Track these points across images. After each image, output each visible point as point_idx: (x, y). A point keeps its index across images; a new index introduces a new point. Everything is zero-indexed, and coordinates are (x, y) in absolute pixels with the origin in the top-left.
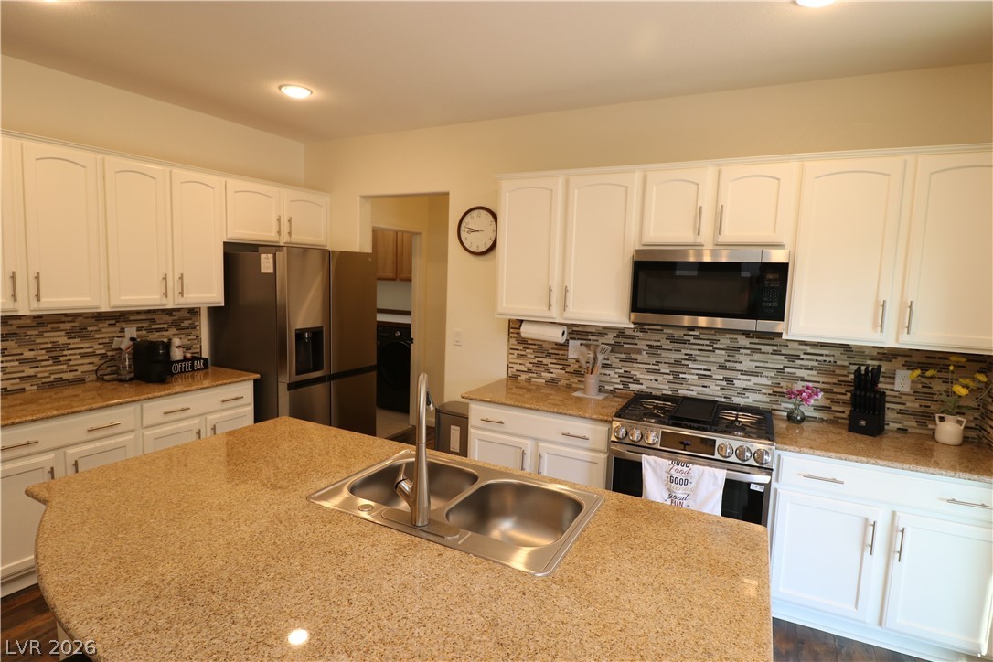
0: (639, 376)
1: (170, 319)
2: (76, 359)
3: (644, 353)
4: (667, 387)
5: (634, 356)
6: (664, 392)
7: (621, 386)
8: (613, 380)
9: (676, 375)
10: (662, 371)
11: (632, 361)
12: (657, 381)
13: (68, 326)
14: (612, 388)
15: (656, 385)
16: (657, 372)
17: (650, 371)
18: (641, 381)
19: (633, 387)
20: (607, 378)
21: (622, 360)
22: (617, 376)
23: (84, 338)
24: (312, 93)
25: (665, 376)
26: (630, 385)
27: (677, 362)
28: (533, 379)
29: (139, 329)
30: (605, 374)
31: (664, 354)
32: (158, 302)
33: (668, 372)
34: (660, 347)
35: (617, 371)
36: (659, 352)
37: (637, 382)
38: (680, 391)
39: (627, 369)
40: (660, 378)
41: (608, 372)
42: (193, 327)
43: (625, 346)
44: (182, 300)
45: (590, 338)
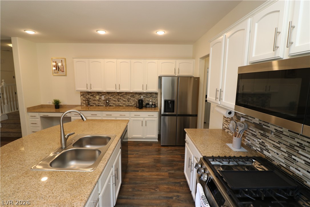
0: (269, 147)
1: (151, 95)
2: (132, 102)
3: (273, 133)
4: (283, 161)
5: (267, 134)
6: (281, 164)
7: (260, 150)
8: (257, 145)
9: (290, 155)
10: (282, 149)
11: (267, 137)
12: (278, 154)
13: (130, 95)
14: (256, 149)
15: (277, 156)
16: (278, 148)
17: (275, 147)
18: (270, 151)
19: (265, 152)
20: (254, 143)
21: (262, 135)
22: (258, 143)
23: (133, 97)
24: (165, 32)
25: (283, 153)
26: (264, 151)
27: (291, 146)
28: (229, 133)
29: (144, 97)
30: (253, 140)
31: (284, 138)
32: (142, 91)
33: (285, 151)
34: (282, 132)
35: (259, 140)
36: (281, 135)
37: (267, 150)
38: (291, 168)
39: (263, 141)
40: (280, 153)
41: (255, 139)
42: (156, 97)
43: (264, 126)
44: (147, 91)
45: (249, 118)
